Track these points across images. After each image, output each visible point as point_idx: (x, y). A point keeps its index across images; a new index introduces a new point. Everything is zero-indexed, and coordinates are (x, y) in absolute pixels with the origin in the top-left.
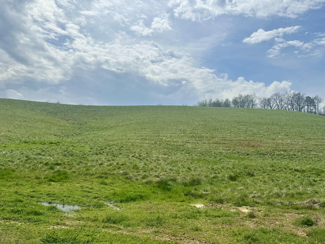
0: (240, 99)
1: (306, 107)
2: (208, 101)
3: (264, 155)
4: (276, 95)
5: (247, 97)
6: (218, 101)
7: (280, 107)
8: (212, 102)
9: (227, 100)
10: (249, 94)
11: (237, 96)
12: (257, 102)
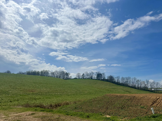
0: (44, 71)
1: (65, 76)
2: (31, 71)
3: (34, 94)
4: (56, 71)
5: (46, 71)
6: (35, 71)
7: (57, 75)
8: (33, 72)
9: (38, 71)
10: (47, 70)
11: (43, 70)
12: (50, 73)
